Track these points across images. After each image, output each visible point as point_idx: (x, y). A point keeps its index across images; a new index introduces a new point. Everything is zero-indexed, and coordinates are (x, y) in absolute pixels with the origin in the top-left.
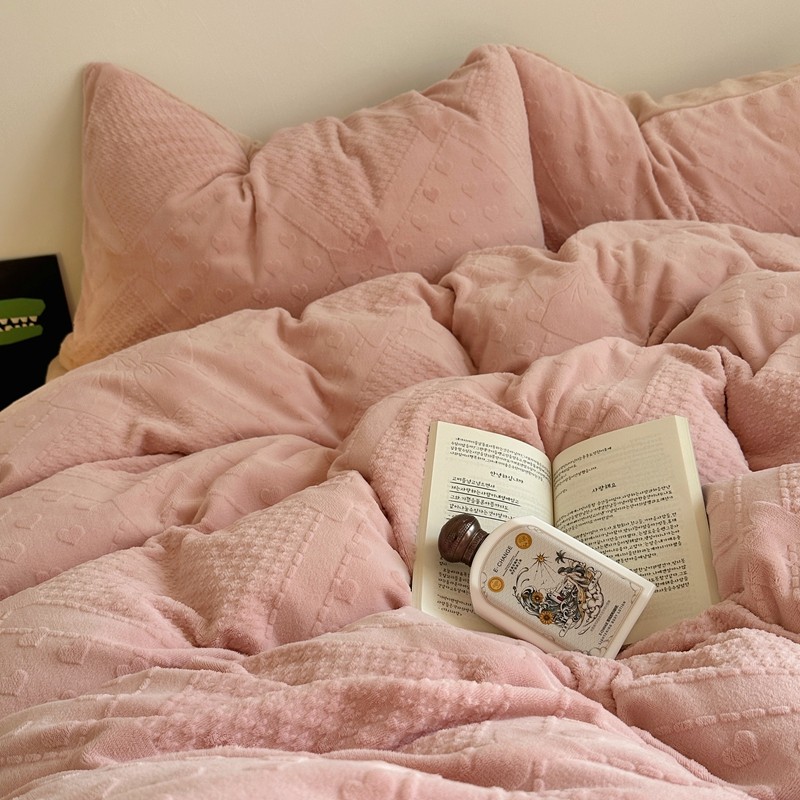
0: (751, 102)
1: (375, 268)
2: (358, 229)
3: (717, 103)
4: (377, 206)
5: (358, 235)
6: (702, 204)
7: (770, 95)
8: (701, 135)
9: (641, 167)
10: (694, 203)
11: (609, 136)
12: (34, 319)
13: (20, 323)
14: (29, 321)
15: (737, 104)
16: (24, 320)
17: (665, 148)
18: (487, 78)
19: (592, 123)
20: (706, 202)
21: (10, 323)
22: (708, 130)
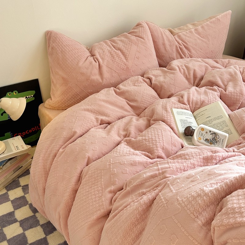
0: (196, 30)
1: (128, 75)
2: (124, 67)
3: (189, 30)
4: (127, 61)
5: (124, 68)
6: (190, 53)
7: (199, 28)
8: (187, 38)
9: (176, 47)
10: (188, 53)
11: (169, 40)
12: (32, 96)
15: (193, 30)
16: (30, 96)
17: (180, 42)
18: (144, 30)
19: (165, 37)
20: (191, 53)
22: (188, 37)
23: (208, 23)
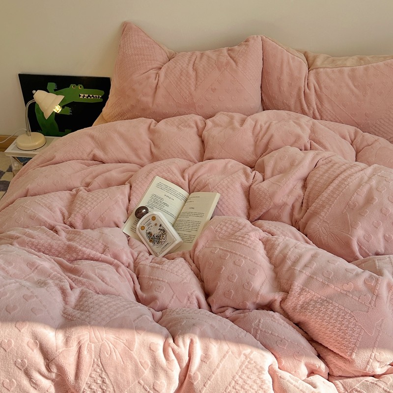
0: (353, 70)
6: (320, 107)
7: (360, 69)
8: (328, 80)
11: (291, 76)
12: (100, 96)
13: (96, 97)
14: (99, 97)
15: (346, 70)
16: (97, 96)
20: (322, 106)
21: (93, 96)
22: (331, 79)
23: (381, 64)
